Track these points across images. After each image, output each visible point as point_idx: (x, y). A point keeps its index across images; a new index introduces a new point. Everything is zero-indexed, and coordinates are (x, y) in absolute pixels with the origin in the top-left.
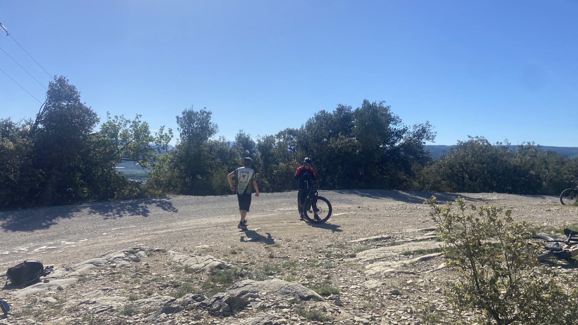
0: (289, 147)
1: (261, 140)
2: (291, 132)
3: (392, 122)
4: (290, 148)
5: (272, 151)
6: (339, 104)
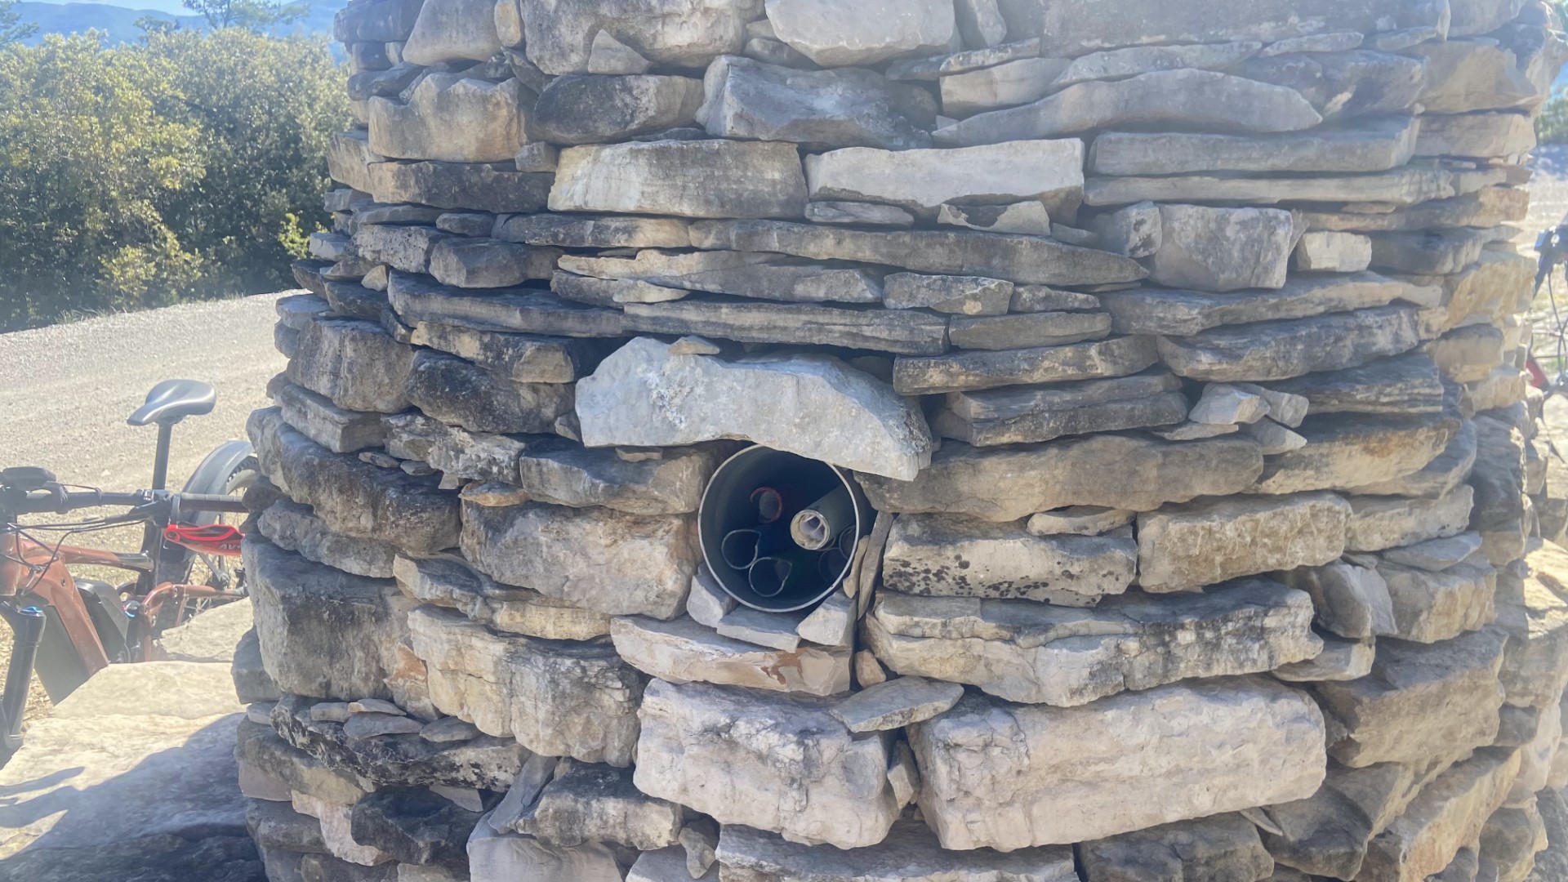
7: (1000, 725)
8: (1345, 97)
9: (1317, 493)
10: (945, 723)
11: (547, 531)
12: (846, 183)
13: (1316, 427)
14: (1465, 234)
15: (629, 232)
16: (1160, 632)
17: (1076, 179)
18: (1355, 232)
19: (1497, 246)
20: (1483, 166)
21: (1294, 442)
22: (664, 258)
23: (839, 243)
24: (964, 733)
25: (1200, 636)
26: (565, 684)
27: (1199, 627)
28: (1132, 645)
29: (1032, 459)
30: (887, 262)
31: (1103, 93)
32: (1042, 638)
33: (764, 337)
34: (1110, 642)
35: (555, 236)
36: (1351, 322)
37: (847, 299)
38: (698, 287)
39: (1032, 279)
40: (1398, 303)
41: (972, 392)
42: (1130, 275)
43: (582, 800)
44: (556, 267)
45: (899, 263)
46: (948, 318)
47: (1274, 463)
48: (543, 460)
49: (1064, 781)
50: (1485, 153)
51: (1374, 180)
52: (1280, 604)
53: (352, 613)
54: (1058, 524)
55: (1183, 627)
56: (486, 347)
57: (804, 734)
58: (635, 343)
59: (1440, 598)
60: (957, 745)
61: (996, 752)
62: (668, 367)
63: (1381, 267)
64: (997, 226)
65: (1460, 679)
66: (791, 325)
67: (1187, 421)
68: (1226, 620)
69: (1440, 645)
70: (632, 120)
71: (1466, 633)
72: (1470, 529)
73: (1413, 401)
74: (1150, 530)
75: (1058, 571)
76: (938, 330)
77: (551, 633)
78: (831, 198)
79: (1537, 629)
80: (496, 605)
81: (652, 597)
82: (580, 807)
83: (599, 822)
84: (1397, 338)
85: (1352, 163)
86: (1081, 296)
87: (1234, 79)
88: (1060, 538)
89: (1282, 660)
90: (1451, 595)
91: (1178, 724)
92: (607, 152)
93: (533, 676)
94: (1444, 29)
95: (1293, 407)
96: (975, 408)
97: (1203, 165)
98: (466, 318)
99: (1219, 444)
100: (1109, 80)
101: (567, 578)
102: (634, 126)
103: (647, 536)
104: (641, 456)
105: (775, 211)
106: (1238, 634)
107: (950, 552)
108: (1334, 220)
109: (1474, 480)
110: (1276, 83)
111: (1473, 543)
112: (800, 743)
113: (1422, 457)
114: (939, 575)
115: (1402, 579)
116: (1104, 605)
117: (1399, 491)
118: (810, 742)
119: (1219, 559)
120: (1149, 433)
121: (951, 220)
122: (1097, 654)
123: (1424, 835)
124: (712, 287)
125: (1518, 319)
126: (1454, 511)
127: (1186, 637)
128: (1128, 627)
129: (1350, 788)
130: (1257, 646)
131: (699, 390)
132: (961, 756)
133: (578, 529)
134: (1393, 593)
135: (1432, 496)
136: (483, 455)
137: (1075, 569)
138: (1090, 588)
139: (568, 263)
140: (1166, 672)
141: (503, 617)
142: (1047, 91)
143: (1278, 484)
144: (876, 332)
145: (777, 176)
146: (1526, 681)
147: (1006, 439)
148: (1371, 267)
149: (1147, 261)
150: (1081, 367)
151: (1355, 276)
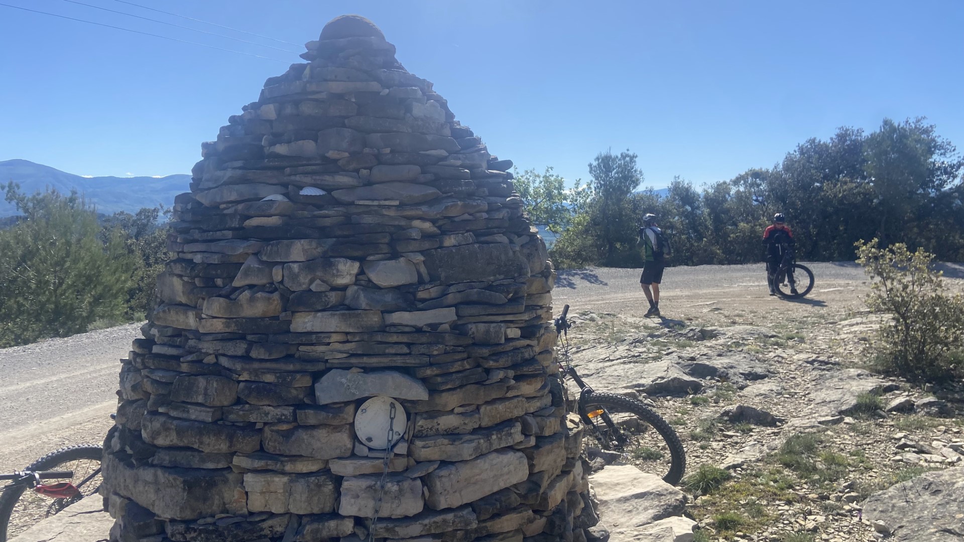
0: (754, 198)
1: (710, 190)
2: (756, 175)
3: (937, 151)
4: (757, 200)
5: (726, 205)
6: (840, 127)
7: (453, 469)
8: (511, 295)
9: (518, 396)
10: (437, 471)
11: (306, 434)
12: (396, 321)
13: (518, 378)
14: (540, 326)
15: (329, 337)
16: (488, 437)
17: (455, 318)
18: (516, 328)
19: (547, 328)
20: (541, 307)
21: (513, 382)
22: (341, 345)
23: (398, 337)
24: (444, 472)
25: (497, 436)
26: (312, 486)
27: (497, 434)
28: (482, 441)
29: (454, 392)
30: (411, 342)
31: (458, 295)
32: (460, 442)
33: (377, 365)
34: (476, 441)
35: (302, 340)
36: (519, 351)
37: (402, 353)
38: (355, 352)
39: (449, 344)
40: (528, 346)
41: (437, 375)
42: (470, 342)
43: (321, 524)
44: (298, 350)
45: (414, 342)
46: (430, 356)
47: (509, 388)
48: (306, 411)
49: (468, 484)
50: (541, 304)
51: (520, 315)
52: (514, 426)
53: (215, 481)
54: (461, 410)
55: (493, 434)
56: (278, 378)
57: (398, 482)
58: (333, 371)
59: (548, 423)
60: (442, 476)
61: (452, 476)
62: (349, 377)
63: (523, 336)
64: (438, 331)
65: (555, 444)
66: (385, 361)
67: (488, 379)
68: (503, 432)
69: (550, 436)
70: (328, 305)
71: (555, 434)
72: (552, 405)
73: (536, 370)
74: (482, 410)
75: (462, 422)
76: (427, 359)
77: (305, 470)
78: (394, 325)
79: (571, 433)
80: (286, 464)
81: (343, 451)
82: (320, 527)
83: (327, 530)
84: (529, 355)
85: (515, 311)
86: (461, 348)
87: (487, 291)
88: (462, 414)
89: (516, 441)
90: (550, 422)
91: (494, 462)
92: (319, 314)
93: (300, 487)
94: (529, 275)
95: (511, 373)
96: (439, 379)
97: (483, 313)
98: (268, 369)
99: (496, 384)
100: (459, 292)
101: (314, 449)
102: (329, 306)
103: (339, 432)
104: (339, 405)
105: (376, 329)
106: (505, 435)
107: (435, 421)
108: (512, 325)
109: (550, 392)
110: (497, 292)
111: (553, 409)
112: (398, 485)
113: (539, 385)
114: (431, 429)
115: (539, 419)
116: (474, 431)
117: (535, 395)
118: (401, 484)
119: (498, 416)
120: (479, 383)
121: (426, 330)
122: (474, 444)
123: (553, 492)
124: (359, 352)
125: (555, 348)
126: (548, 400)
127: (494, 437)
128: (480, 436)
129: (534, 478)
130: (510, 438)
131: (361, 382)
132: (443, 479)
133: (316, 433)
134: (538, 423)
135: (543, 396)
136: (279, 413)
137: (466, 422)
138: (469, 427)
139: (302, 348)
140: (490, 449)
141: (288, 467)
142: (444, 294)
143: (509, 394)
144: (411, 361)
145: (376, 319)
146: (571, 449)
147: (449, 386)
148: (521, 337)
149: (473, 338)
150: (463, 367)
151: (518, 339)
